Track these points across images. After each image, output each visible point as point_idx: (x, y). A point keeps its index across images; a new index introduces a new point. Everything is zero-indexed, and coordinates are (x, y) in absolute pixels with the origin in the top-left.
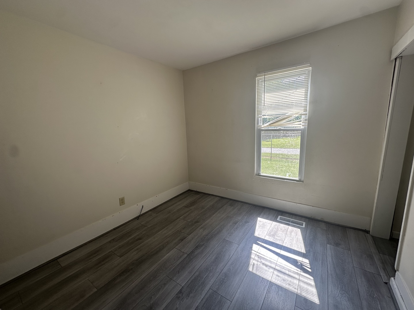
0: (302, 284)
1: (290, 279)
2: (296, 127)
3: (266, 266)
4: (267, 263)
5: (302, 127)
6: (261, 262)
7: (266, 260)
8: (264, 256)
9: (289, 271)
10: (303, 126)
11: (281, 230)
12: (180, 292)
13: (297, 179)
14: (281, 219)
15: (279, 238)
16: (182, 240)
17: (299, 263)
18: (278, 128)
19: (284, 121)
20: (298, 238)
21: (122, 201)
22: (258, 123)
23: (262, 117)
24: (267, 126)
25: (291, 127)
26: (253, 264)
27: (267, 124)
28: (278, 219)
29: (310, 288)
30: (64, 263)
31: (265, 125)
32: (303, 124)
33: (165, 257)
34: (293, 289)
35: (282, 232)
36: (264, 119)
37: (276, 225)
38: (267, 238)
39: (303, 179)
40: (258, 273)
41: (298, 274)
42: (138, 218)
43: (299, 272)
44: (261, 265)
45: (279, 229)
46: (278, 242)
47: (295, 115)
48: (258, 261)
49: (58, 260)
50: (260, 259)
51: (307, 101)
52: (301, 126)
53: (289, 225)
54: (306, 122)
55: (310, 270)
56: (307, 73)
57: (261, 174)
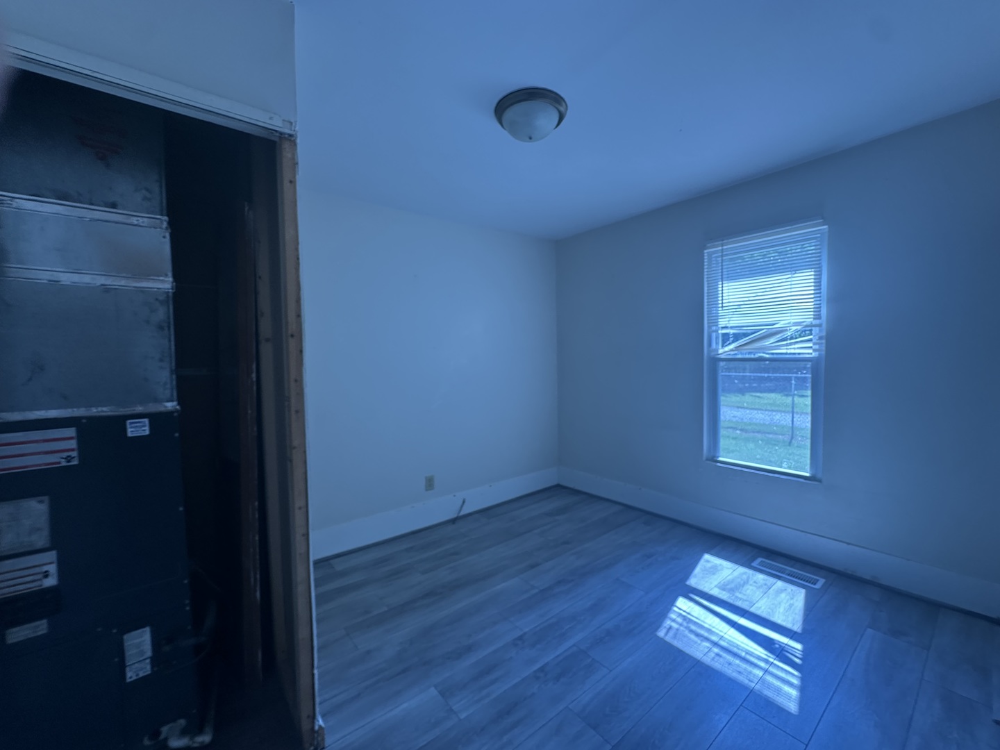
0: (769, 678)
1: (744, 665)
2: (799, 354)
3: (698, 635)
4: (702, 632)
5: (814, 355)
6: (687, 628)
7: (702, 627)
8: (699, 620)
9: (748, 653)
10: (814, 350)
11: (755, 584)
12: (520, 638)
13: (808, 475)
14: (761, 564)
15: (745, 598)
16: (532, 567)
17: (777, 646)
18: (757, 356)
19: (772, 340)
20: (793, 605)
21: (430, 483)
22: (710, 344)
23: (720, 332)
24: (731, 350)
25: (786, 354)
26: (668, 627)
27: (732, 346)
28: (754, 564)
29: (787, 688)
30: (339, 566)
31: (727, 349)
32: (815, 347)
33: (499, 587)
34: (746, 682)
35: (755, 588)
36: (724, 335)
37: (745, 573)
38: (715, 592)
39: (819, 476)
40: (676, 643)
41: (766, 661)
42: (453, 521)
43: (771, 660)
44: (687, 632)
45: (751, 582)
46: (739, 604)
47: (794, 328)
48: (681, 625)
49: (332, 561)
50: (688, 623)
51: (820, 297)
52: (811, 351)
53: (779, 578)
54: (822, 343)
55: (798, 661)
56: (819, 237)
57: (721, 459)
